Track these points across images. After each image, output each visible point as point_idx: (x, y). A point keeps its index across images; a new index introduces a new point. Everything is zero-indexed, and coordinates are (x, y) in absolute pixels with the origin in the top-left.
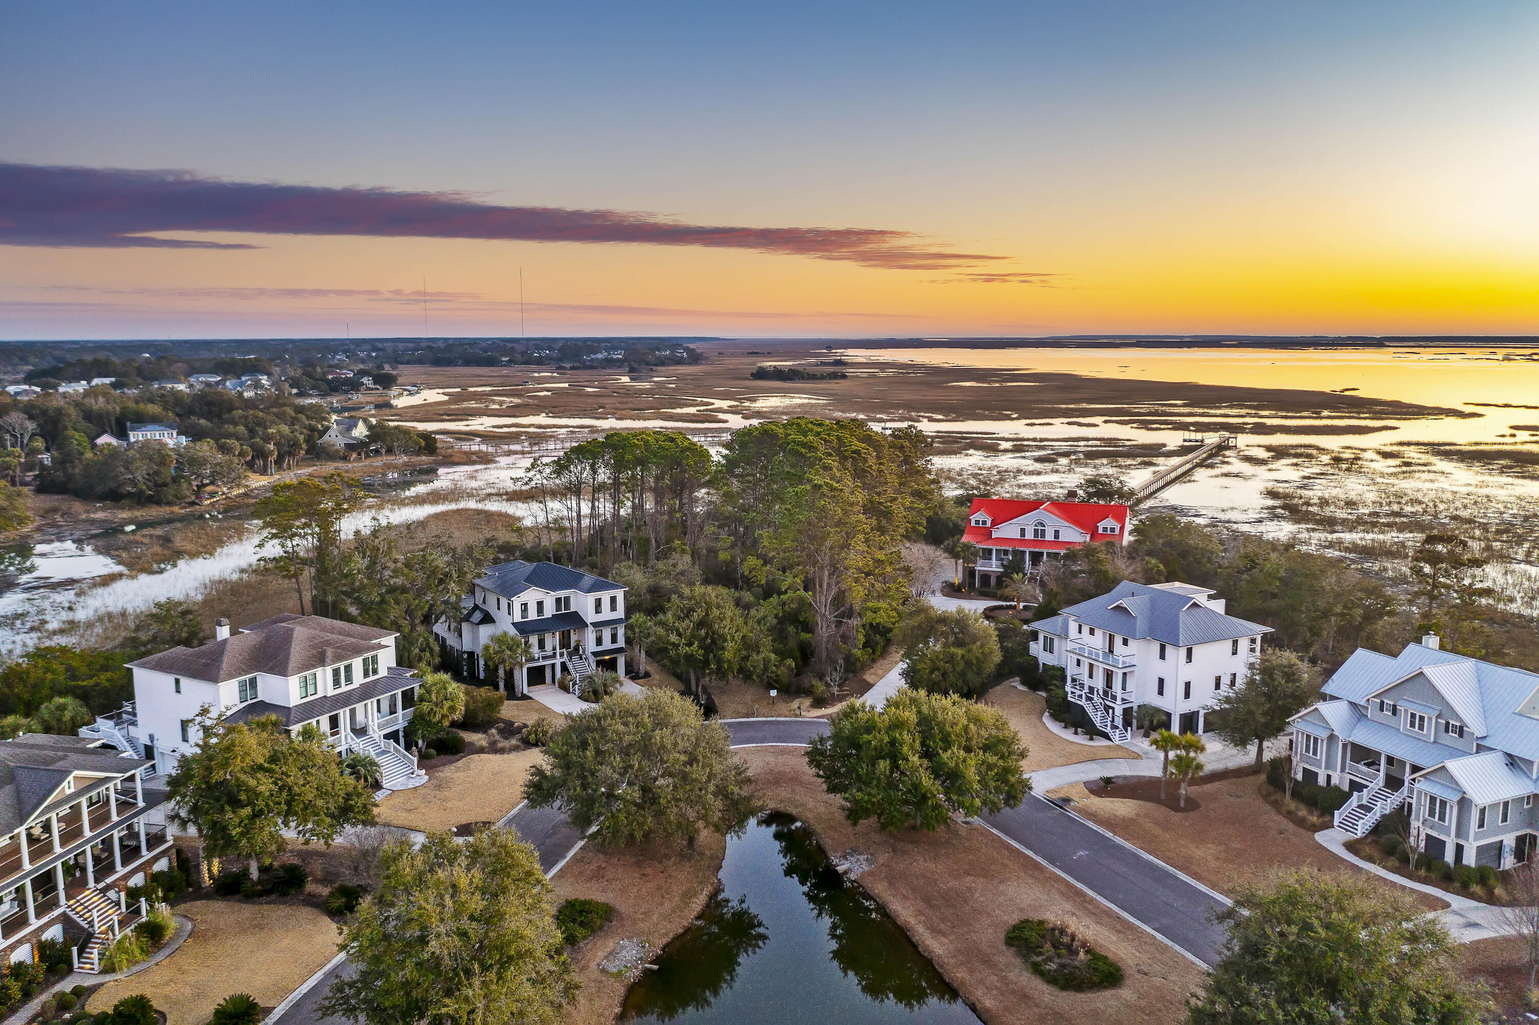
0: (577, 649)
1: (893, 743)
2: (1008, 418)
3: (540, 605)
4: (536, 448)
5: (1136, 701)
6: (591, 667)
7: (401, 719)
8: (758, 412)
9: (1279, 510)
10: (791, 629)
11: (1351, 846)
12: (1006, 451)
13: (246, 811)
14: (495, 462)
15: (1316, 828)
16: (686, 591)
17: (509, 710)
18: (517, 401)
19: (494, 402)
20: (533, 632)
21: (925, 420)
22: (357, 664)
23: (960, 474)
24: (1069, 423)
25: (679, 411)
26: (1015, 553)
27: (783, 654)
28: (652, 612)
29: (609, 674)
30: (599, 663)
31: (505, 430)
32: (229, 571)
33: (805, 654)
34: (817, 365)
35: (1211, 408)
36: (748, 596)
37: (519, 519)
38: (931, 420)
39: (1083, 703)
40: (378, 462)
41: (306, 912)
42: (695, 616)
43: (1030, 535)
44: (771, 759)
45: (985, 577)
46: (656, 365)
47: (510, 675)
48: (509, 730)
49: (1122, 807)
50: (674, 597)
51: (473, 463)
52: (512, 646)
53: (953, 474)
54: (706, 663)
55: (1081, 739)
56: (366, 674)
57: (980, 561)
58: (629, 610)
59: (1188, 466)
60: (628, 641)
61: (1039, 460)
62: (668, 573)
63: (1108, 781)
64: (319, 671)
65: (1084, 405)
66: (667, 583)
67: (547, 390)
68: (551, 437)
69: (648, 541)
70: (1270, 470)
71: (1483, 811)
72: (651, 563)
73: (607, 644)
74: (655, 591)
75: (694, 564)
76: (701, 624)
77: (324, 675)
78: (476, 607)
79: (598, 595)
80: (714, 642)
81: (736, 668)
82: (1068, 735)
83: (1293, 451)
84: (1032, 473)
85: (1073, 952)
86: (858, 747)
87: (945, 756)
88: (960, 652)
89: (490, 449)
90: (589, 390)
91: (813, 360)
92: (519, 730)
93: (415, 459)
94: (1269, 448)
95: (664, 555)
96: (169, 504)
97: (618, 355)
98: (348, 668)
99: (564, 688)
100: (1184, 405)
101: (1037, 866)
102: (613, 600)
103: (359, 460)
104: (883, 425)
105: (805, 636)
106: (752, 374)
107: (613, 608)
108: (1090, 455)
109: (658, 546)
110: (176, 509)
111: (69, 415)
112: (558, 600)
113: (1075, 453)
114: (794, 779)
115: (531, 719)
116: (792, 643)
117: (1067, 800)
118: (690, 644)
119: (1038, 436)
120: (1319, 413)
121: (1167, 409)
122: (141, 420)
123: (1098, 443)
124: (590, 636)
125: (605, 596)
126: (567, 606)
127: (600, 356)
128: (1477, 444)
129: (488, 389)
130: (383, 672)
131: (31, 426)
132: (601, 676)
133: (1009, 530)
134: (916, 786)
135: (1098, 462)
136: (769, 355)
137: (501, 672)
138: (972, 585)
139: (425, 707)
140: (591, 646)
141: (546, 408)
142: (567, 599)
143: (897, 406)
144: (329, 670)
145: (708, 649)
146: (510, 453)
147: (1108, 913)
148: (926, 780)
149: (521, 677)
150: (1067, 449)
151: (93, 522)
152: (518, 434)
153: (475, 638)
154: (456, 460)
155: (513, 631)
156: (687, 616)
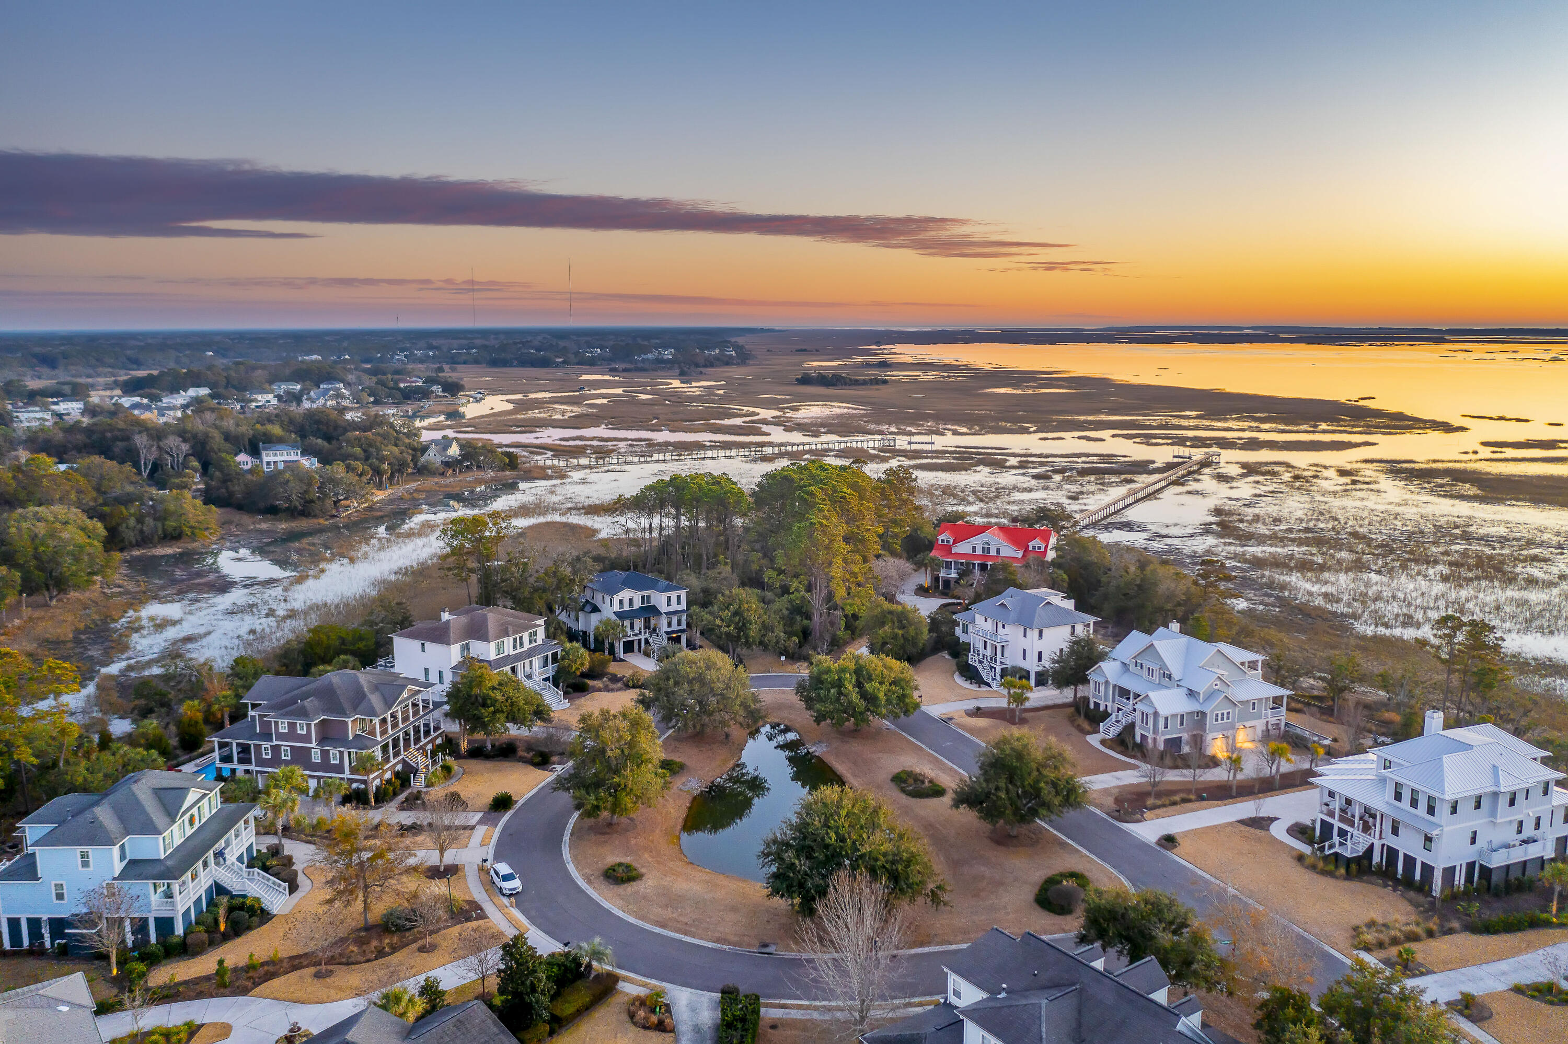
0: (654, 630)
1: (840, 679)
2: (1026, 431)
3: (631, 600)
4: (601, 462)
5: (1009, 663)
6: (664, 641)
7: (551, 670)
8: (799, 424)
9: (1214, 527)
10: (798, 618)
11: (1103, 742)
12: (1011, 467)
13: (492, 709)
14: (569, 477)
15: (1089, 733)
16: (727, 592)
17: (613, 668)
18: (577, 410)
19: (555, 410)
20: (627, 618)
21: (949, 434)
22: (526, 635)
23: (963, 491)
24: (1079, 438)
25: (726, 422)
26: (968, 564)
27: (790, 634)
28: (705, 605)
29: (676, 646)
30: (669, 639)
31: (571, 443)
32: (386, 573)
33: (805, 634)
34: (862, 366)
35: (1219, 420)
36: (769, 595)
37: (597, 531)
38: (956, 433)
39: (977, 664)
40: (470, 477)
41: (521, 765)
42: (732, 608)
43: (979, 551)
44: (778, 696)
45: (947, 582)
46: (705, 366)
47: (612, 646)
48: (614, 679)
49: (981, 722)
50: (719, 596)
51: (550, 478)
52: (614, 626)
53: (956, 491)
54: (739, 637)
55: (974, 687)
56: (530, 642)
57: (942, 571)
58: (689, 604)
59: (1163, 483)
60: (689, 625)
61: (1037, 477)
62: (715, 579)
63: (978, 709)
64: (505, 640)
65: (1103, 417)
66: (713, 586)
67: (604, 396)
68: (614, 450)
69: (701, 556)
70: (1231, 488)
71: (1167, 719)
72: (703, 572)
73: (675, 627)
74: (706, 591)
75: (733, 571)
76: (736, 613)
77: (508, 642)
78: (587, 601)
79: (668, 594)
80: (744, 624)
81: (758, 641)
82: (966, 685)
83: (1263, 469)
84: (1025, 490)
85: (923, 782)
86: (822, 682)
87: (867, 686)
88: (900, 632)
89: (562, 464)
90: (643, 397)
91: (859, 360)
92: (621, 679)
93: (500, 474)
94: (1244, 465)
95: (712, 566)
96: (315, 516)
97: (668, 354)
98: (521, 638)
99: (647, 654)
100: (1198, 417)
101: (921, 749)
102: (679, 597)
103: (454, 475)
104: (908, 438)
105: (805, 622)
106: (797, 380)
107: (679, 602)
108: (1083, 472)
109: (708, 559)
110: (321, 521)
111: (213, 438)
112: (643, 598)
113: (1070, 469)
114: (791, 707)
115: (628, 673)
116: (797, 627)
117: (951, 719)
118: (728, 626)
119: (1045, 452)
120: (1316, 426)
121: (1177, 422)
122: (270, 441)
123: (1095, 459)
124: (664, 621)
125: (674, 595)
126: (648, 602)
127: (650, 356)
128: (1434, 461)
129: (547, 395)
130: (539, 642)
131: (185, 447)
132: (672, 646)
133: (964, 548)
134: (850, 702)
135: (1086, 479)
136: (817, 353)
137: (606, 644)
138: (937, 587)
139: (566, 662)
140: (664, 627)
141: (604, 418)
142: (649, 596)
143: (927, 418)
144: (511, 639)
145: (740, 629)
146: (579, 467)
147: (951, 769)
148: (855, 698)
149: (619, 647)
150: (1064, 465)
151: (261, 532)
152: (584, 448)
153: (587, 622)
154: (536, 475)
155: (614, 617)
156: (727, 608)
